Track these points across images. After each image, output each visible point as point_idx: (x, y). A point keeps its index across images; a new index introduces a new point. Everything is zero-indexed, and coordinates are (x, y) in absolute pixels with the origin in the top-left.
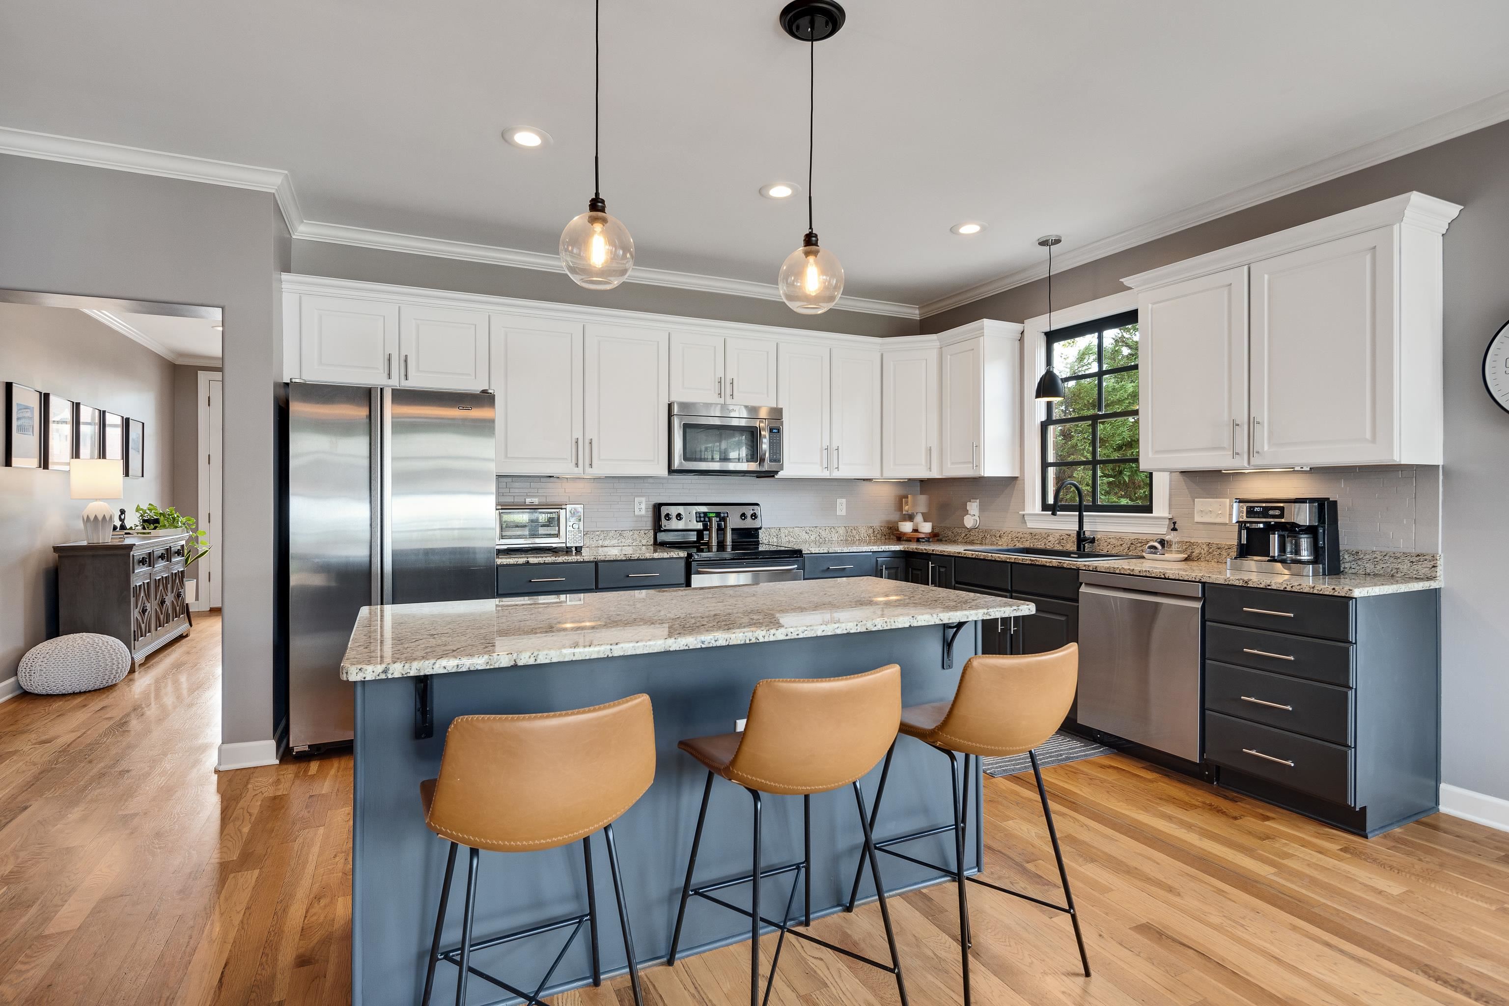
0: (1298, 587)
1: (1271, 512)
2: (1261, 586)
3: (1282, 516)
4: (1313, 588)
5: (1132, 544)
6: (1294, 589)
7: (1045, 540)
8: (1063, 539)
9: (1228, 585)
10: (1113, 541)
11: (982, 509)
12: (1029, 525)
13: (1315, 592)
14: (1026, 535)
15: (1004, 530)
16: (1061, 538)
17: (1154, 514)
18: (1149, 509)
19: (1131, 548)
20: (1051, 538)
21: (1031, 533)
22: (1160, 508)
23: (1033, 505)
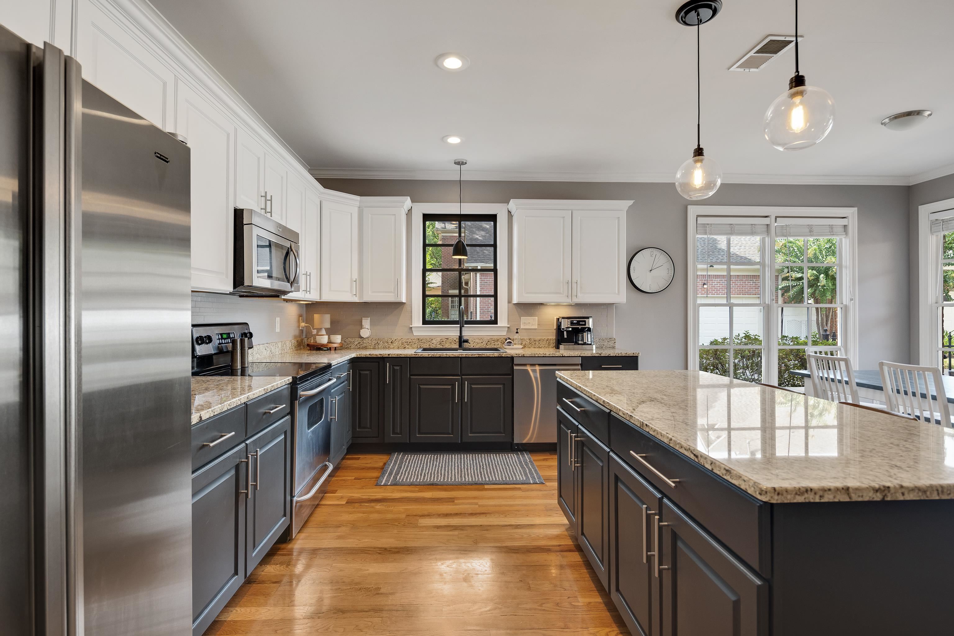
0: (621, 354)
1: (581, 323)
2: (607, 355)
3: (585, 325)
4: (626, 354)
5: (488, 341)
6: (619, 355)
7: (429, 343)
8: (443, 341)
9: (593, 356)
10: (477, 341)
11: (372, 324)
12: (415, 334)
13: (627, 355)
14: (414, 340)
15: (394, 338)
16: (442, 341)
17: (499, 325)
18: (495, 322)
19: (488, 344)
20: (434, 341)
21: (418, 339)
22: (503, 321)
23: (417, 321)
